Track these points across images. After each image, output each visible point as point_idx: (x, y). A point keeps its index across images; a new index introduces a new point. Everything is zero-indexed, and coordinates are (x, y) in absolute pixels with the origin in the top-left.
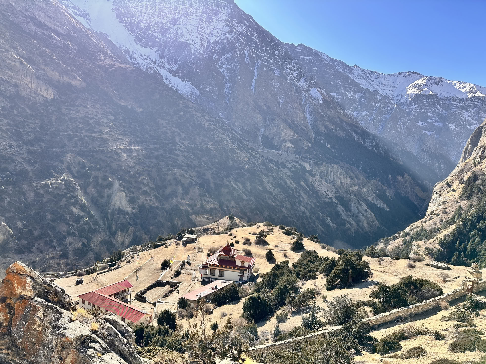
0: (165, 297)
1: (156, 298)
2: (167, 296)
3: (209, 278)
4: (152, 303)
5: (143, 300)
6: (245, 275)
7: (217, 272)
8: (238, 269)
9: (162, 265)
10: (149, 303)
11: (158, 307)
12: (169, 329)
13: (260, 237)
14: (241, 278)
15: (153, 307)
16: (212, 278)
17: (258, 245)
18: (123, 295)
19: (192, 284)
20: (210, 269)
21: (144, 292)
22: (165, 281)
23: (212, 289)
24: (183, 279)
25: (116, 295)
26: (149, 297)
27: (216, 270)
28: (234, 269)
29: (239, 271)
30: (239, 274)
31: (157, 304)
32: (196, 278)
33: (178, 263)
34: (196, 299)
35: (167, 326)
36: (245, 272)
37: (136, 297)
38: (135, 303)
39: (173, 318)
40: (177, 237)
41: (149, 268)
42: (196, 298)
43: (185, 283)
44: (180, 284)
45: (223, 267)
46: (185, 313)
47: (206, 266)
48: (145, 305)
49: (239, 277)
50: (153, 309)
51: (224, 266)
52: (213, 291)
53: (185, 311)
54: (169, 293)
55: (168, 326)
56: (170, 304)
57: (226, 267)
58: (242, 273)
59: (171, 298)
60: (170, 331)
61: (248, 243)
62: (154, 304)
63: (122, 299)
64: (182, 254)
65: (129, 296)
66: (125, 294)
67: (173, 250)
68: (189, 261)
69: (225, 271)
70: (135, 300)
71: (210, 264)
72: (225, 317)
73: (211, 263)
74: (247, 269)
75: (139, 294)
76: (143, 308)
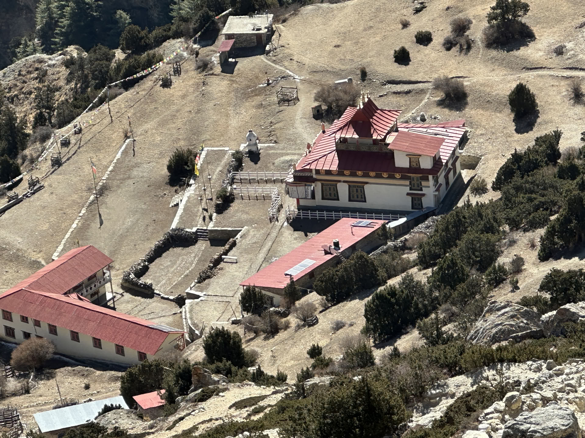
0: (204, 280)
1: (179, 284)
2: (209, 277)
3: (321, 209)
4: (171, 297)
5: (146, 291)
6: (425, 191)
7: (343, 190)
8: (403, 178)
9: (169, 168)
10: (163, 298)
11: (191, 311)
12: (232, 365)
13: (503, 15)
14: (416, 200)
15: (178, 310)
16: (329, 209)
17: (494, 53)
18: (93, 286)
19: (274, 234)
20: (319, 184)
21: (142, 272)
22: (194, 230)
23: (326, 253)
24: (244, 217)
25: (77, 289)
26: (159, 282)
27: (339, 185)
28: (391, 177)
29: (408, 183)
30: (407, 190)
31: (187, 301)
32: (283, 212)
33: (219, 159)
34: (282, 286)
35: (227, 361)
36: (424, 183)
37: (126, 285)
38: (128, 302)
39: (234, 342)
40: (196, 32)
41: (131, 182)
42: (284, 284)
43: (252, 233)
44: (238, 236)
45: (356, 176)
46: (260, 323)
47: (307, 174)
48: (153, 304)
49: (409, 198)
50: (179, 315)
51: (360, 173)
52: (329, 257)
53: (258, 318)
54: (211, 268)
55: (230, 362)
56: (220, 299)
57: (366, 175)
58: (416, 186)
59: (221, 281)
60: (234, 369)
61: (463, 41)
62: (180, 301)
63: (92, 295)
64: (227, 115)
65: (108, 285)
66: (98, 284)
67: (191, 97)
68: (254, 149)
69: (366, 187)
70: (125, 294)
71: (318, 172)
72: (341, 330)
73: (319, 167)
74: (430, 177)
75: (132, 276)
76: (152, 316)
